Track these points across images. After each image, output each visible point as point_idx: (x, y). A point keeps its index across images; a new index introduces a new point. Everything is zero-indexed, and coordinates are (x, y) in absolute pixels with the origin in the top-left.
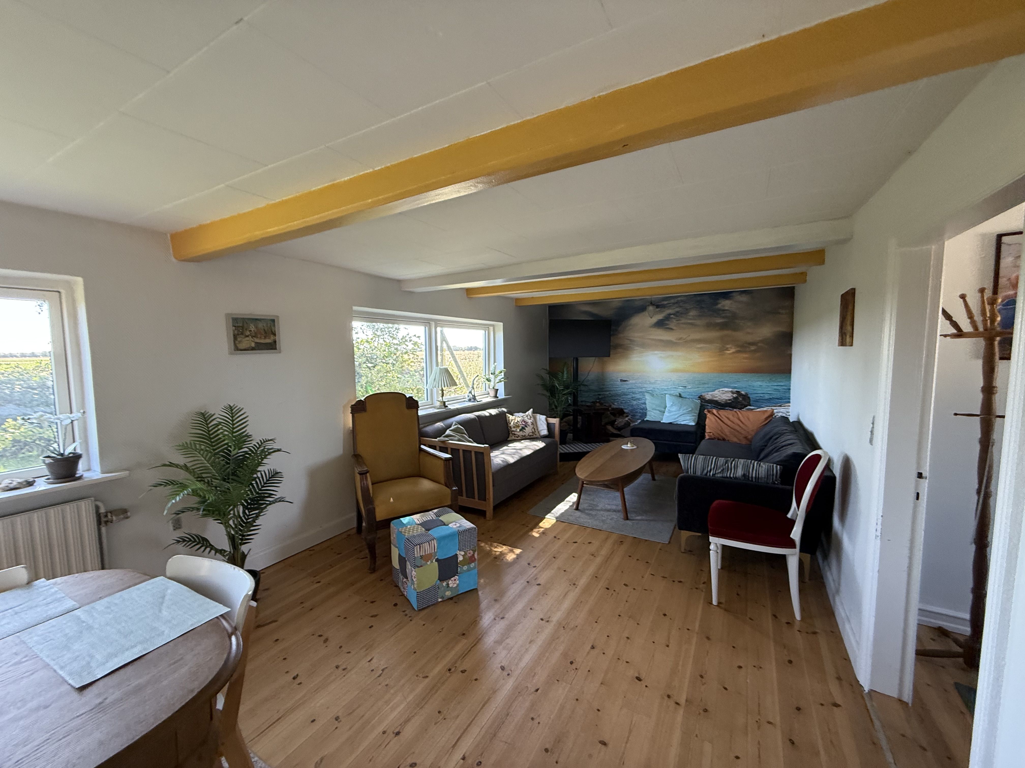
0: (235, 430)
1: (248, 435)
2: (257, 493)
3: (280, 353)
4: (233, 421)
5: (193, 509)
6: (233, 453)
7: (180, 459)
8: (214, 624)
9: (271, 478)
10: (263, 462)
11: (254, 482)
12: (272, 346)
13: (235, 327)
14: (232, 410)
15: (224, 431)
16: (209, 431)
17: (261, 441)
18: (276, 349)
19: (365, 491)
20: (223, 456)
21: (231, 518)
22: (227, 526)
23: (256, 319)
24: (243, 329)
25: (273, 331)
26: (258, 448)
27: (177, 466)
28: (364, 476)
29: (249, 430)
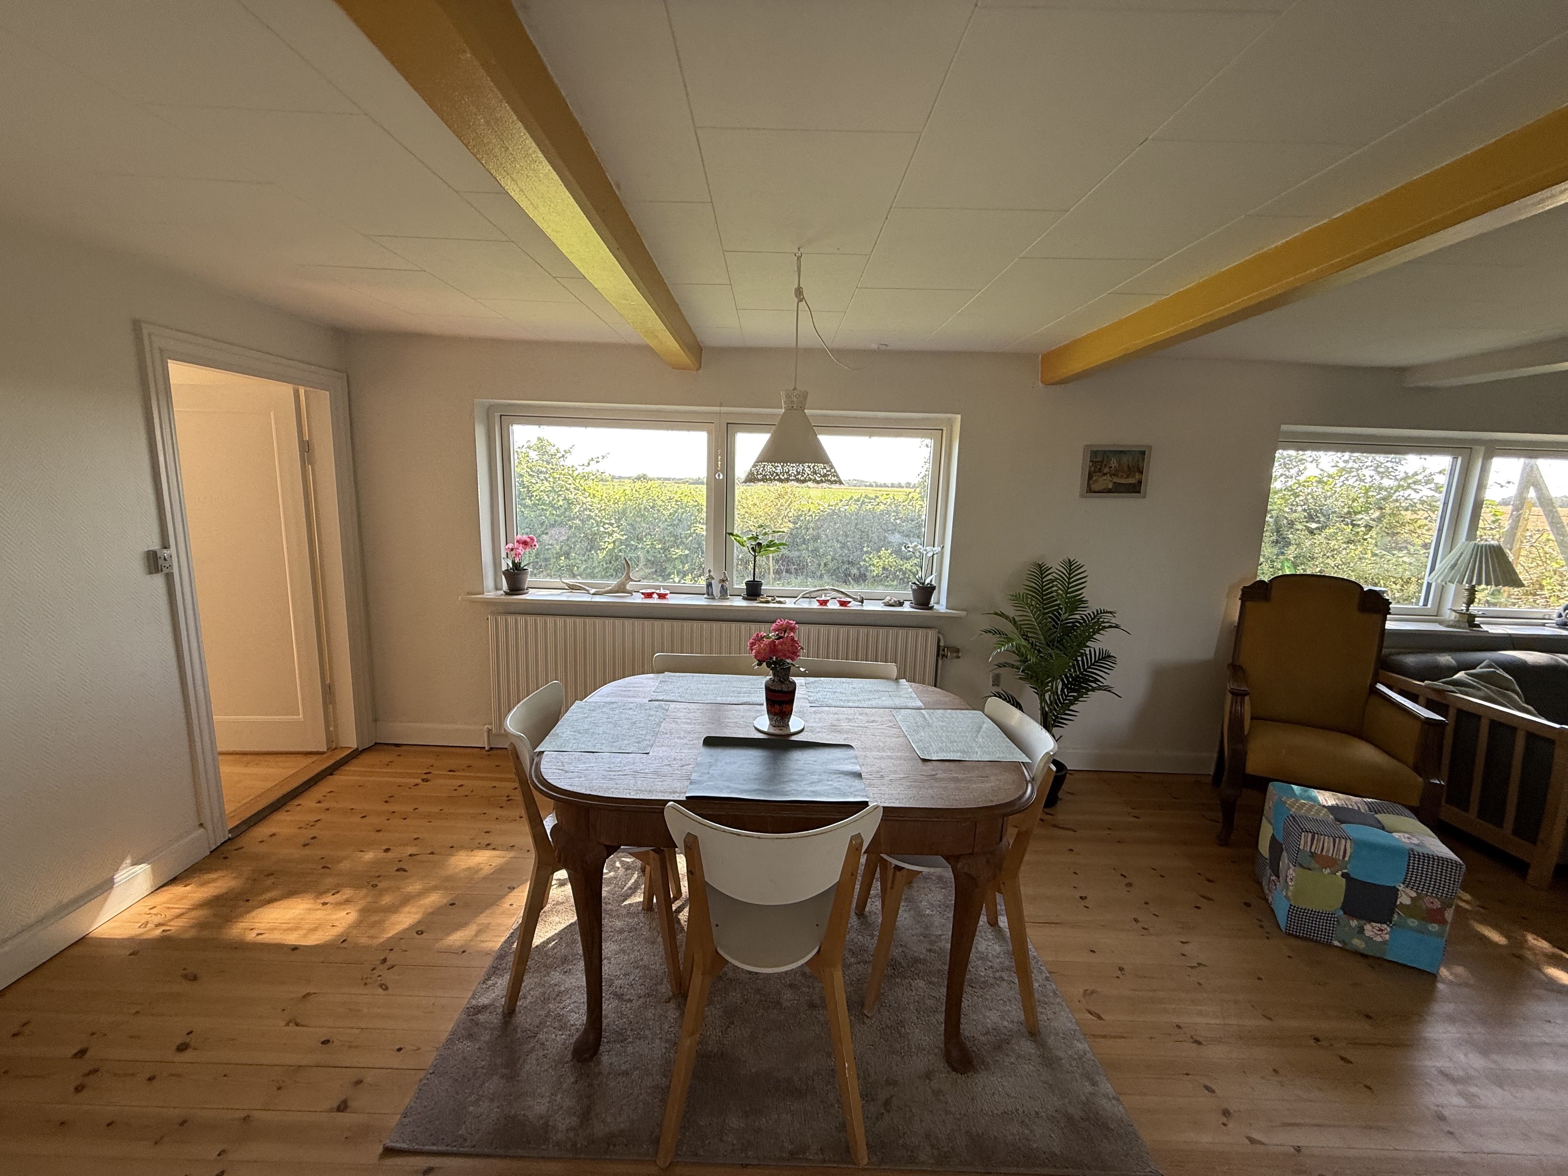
0: (1070, 590)
1: (1084, 599)
2: (1081, 673)
3: (1144, 497)
4: (1069, 579)
5: (1013, 666)
6: (1064, 617)
7: (1011, 612)
8: (1016, 767)
9: (1101, 660)
10: (1094, 637)
11: (1079, 659)
12: (1135, 489)
13: (1093, 462)
14: (1071, 566)
15: (1057, 589)
16: (1043, 587)
17: (1097, 611)
18: (1139, 492)
19: (1236, 722)
20: (1050, 617)
21: (1048, 690)
22: (1042, 700)
23: (1121, 452)
24: (1101, 466)
25: (1141, 467)
26: (1093, 619)
27: (1007, 618)
28: (1239, 698)
29: (1086, 594)
